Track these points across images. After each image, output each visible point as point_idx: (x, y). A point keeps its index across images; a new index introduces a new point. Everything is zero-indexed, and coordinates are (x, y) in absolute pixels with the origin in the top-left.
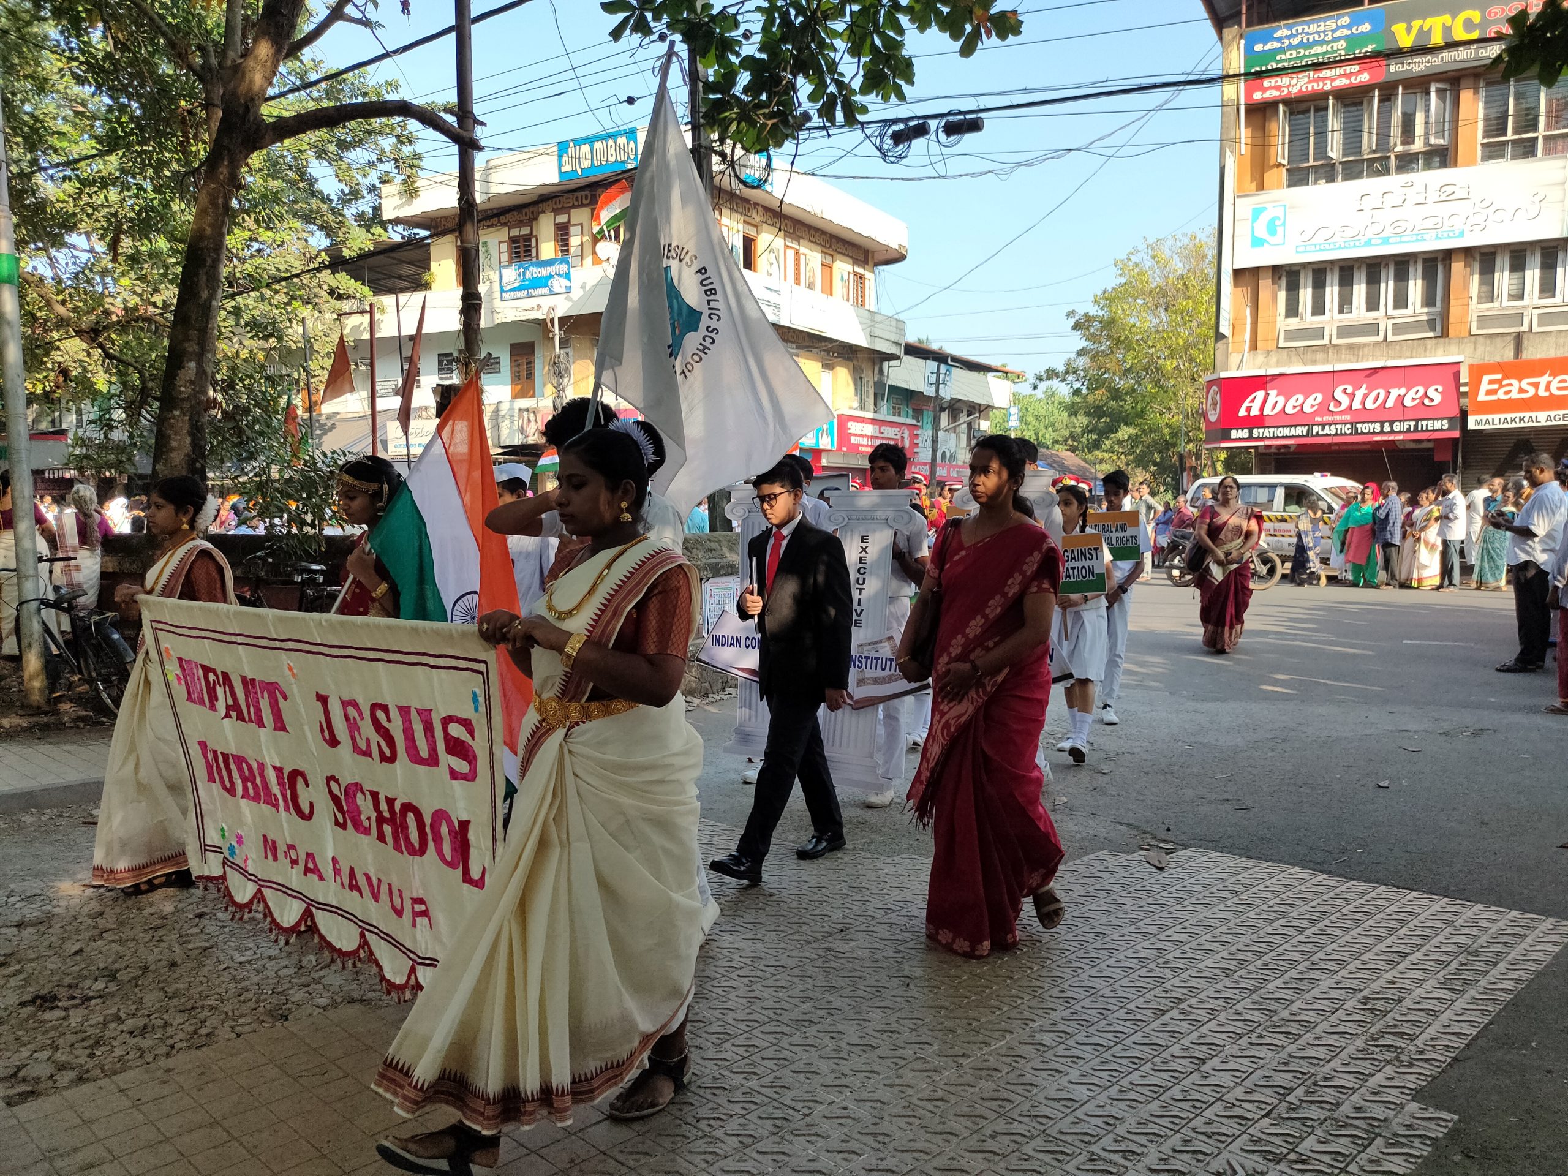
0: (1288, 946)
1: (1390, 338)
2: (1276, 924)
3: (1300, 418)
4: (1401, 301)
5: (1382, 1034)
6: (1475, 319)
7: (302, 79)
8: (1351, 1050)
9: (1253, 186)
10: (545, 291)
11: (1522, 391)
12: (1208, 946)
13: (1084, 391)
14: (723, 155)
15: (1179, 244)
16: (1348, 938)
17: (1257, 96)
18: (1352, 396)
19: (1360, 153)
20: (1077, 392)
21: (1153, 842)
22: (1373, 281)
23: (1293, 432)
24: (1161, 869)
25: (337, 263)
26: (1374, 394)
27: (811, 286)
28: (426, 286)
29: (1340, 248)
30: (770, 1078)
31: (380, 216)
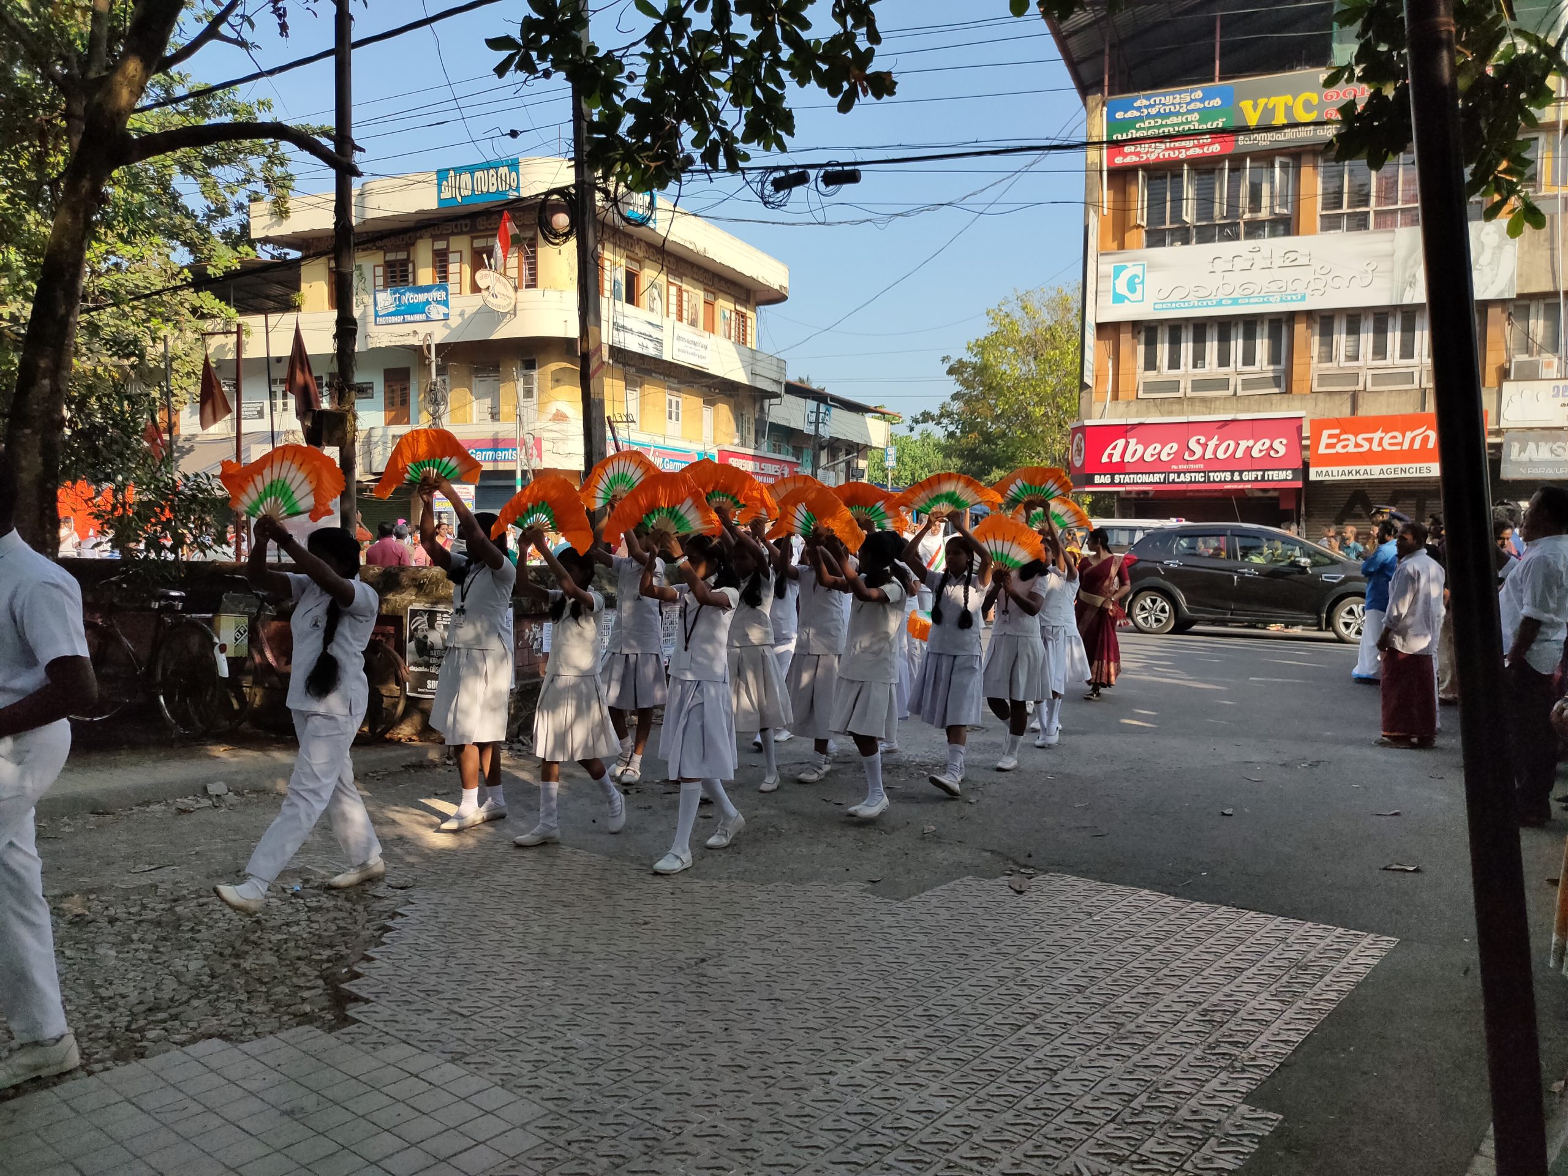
0: (1136, 964)
1: (1240, 392)
2: (1125, 944)
3: (1157, 466)
4: (1249, 358)
5: (1218, 1043)
6: (1316, 377)
7: (167, 91)
8: (1190, 1058)
9: (1115, 245)
10: (422, 317)
11: (1357, 445)
12: (1063, 964)
13: (958, 434)
14: (606, 192)
15: (1047, 297)
16: (1191, 955)
17: (1119, 160)
18: (1205, 446)
19: (1212, 218)
20: (951, 435)
21: (1015, 868)
23: (1151, 478)
24: (1020, 892)
25: (200, 281)
26: (1224, 445)
27: (693, 323)
28: (298, 308)
29: (1194, 306)
30: (641, 1101)
31: (249, 234)
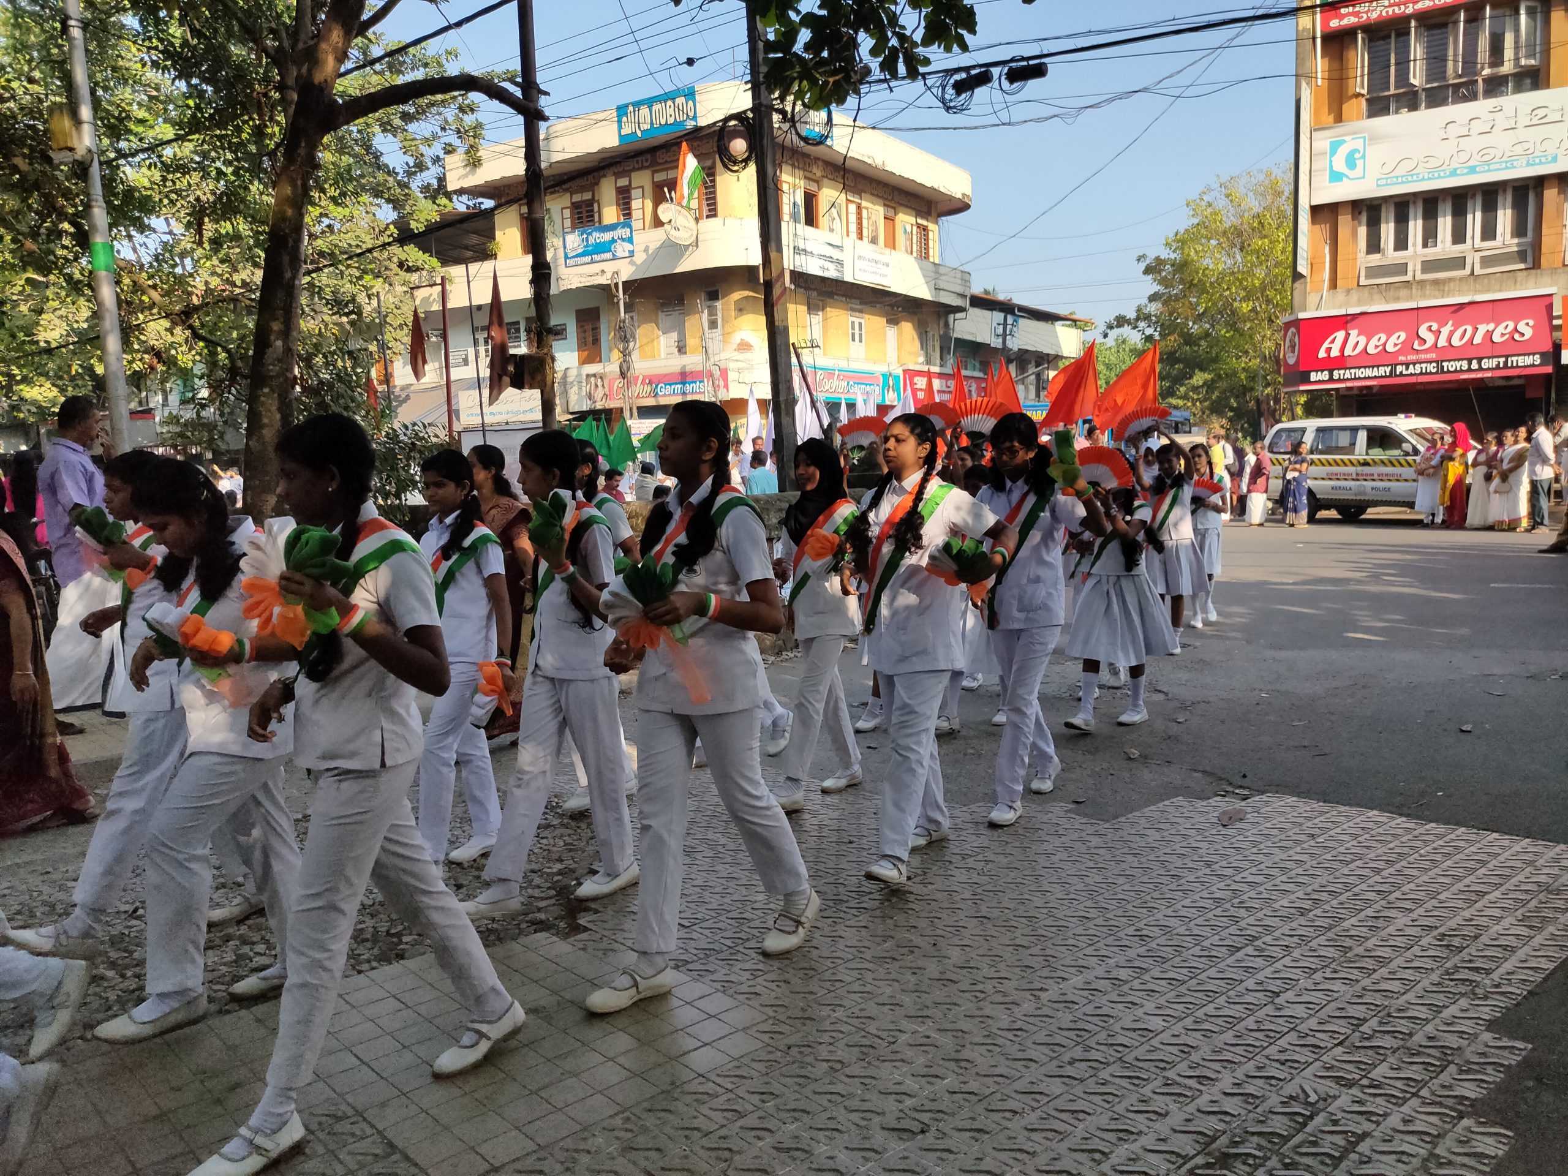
0: (1364, 887)
1: (1478, 271)
2: (1352, 866)
3: (1384, 357)
4: (1489, 232)
5: (1457, 969)
7: (365, 54)
8: (1425, 983)
9: (1331, 118)
10: (609, 255)
12: (1283, 887)
13: (1157, 336)
14: (783, 112)
15: (1254, 181)
16: (1425, 878)
17: (1334, 23)
18: (1437, 333)
19: (1444, 78)
20: (1149, 338)
21: (1229, 789)
22: (1459, 213)
23: (1375, 372)
25: (405, 237)
26: (1461, 331)
27: (874, 241)
28: (494, 256)
29: (1423, 179)
30: (855, 1010)
31: (445, 186)
